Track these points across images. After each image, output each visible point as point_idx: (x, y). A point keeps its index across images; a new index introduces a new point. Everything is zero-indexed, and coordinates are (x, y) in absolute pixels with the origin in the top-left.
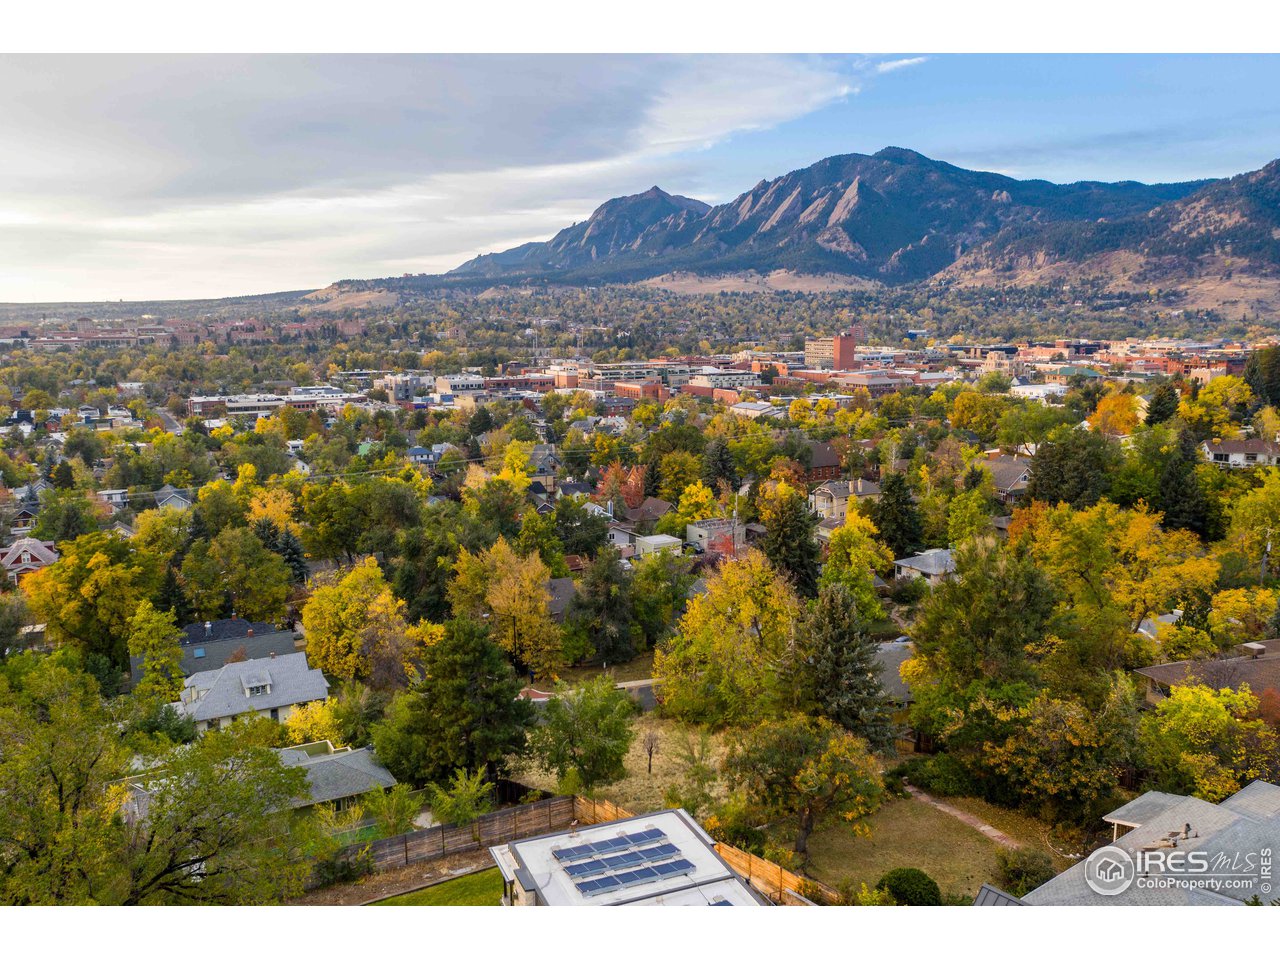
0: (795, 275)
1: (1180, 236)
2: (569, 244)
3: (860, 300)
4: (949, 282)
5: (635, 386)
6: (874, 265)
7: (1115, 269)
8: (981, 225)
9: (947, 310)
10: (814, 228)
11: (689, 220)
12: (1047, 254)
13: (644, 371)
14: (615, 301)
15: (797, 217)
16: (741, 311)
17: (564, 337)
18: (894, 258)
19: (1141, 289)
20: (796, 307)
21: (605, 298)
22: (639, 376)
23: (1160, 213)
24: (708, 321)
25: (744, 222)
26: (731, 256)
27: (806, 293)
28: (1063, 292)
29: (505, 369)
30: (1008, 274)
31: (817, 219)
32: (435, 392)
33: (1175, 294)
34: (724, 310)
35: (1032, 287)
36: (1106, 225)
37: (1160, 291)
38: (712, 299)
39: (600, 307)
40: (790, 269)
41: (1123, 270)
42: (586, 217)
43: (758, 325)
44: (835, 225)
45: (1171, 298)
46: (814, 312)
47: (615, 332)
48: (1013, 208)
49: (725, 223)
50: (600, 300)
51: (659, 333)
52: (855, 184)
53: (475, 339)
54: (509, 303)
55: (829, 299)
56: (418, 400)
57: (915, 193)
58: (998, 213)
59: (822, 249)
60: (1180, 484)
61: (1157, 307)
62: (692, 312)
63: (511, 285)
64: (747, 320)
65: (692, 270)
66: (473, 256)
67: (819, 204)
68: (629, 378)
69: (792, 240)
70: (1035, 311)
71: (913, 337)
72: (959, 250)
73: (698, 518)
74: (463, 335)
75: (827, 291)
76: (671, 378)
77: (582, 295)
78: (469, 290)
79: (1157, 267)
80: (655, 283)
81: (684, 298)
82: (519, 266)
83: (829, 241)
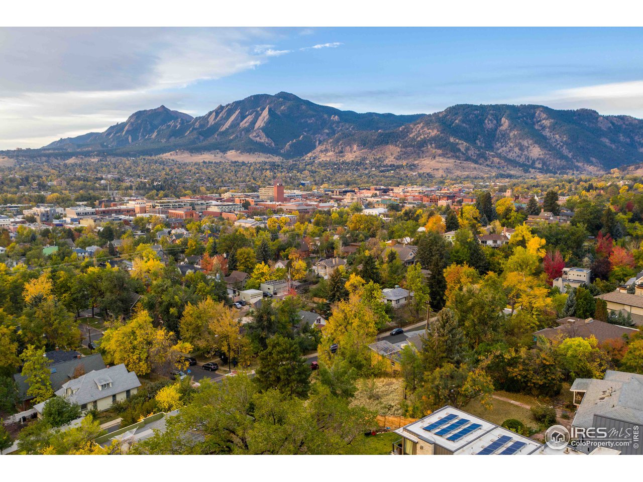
0: (240, 153)
1: (413, 139)
2: (115, 134)
3: (274, 167)
4: (314, 158)
5: (181, 212)
6: (278, 149)
7: (388, 154)
8: (327, 131)
9: (316, 172)
10: (249, 130)
11: (182, 123)
12: (358, 146)
13: (182, 204)
14: (146, 165)
15: (239, 124)
16: (216, 171)
17: (124, 185)
18: (287, 146)
19: (400, 163)
20: (243, 170)
21: (141, 164)
22: (180, 207)
23: (404, 129)
24: (200, 176)
25: (212, 126)
26: (205, 143)
27: (247, 162)
28: (366, 164)
29: (100, 203)
30: (341, 154)
31: (249, 126)
32: (65, 217)
33: (414, 165)
34: (207, 171)
35: (353, 161)
36: (383, 133)
37: (407, 164)
38: (199, 165)
39: (139, 168)
40: (237, 150)
41: (391, 154)
42: (125, 120)
43: (227, 178)
44: (258, 129)
45: (412, 167)
46: (253, 173)
47: (153, 182)
48: (341, 124)
49: (201, 126)
50: (138, 165)
51: (176, 183)
52: (267, 109)
53: (72, 186)
54: (85, 166)
55: (259, 165)
56: (56, 222)
57: (295, 115)
58: (334, 126)
59: (252, 140)
60: (478, 254)
61: (407, 171)
62: (190, 171)
63: (85, 156)
64: (220, 176)
65: (187, 150)
66: (58, 139)
67: (249, 119)
68: (175, 208)
69: (237, 136)
70: (355, 172)
71: (303, 184)
72: (318, 142)
73: (263, 280)
74: (64, 183)
75: (256, 161)
76: (197, 207)
77: (128, 162)
78: (59, 158)
79: (405, 153)
80: (167, 156)
81: (184, 164)
82: (87, 145)
83: (255, 137)
